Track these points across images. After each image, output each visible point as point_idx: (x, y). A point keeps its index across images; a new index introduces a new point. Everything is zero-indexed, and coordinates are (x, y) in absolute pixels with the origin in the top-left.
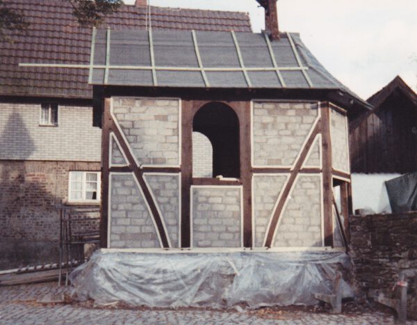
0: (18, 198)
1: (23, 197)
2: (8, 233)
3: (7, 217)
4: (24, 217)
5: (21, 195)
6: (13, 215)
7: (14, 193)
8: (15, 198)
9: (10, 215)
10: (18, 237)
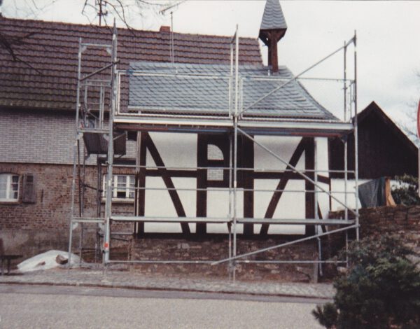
0: (61, 196)
1: (65, 196)
2: (53, 225)
3: (52, 212)
4: (66, 212)
5: (63, 193)
6: (57, 210)
7: (58, 192)
8: (59, 195)
9: (54, 210)
10: (61, 229)
